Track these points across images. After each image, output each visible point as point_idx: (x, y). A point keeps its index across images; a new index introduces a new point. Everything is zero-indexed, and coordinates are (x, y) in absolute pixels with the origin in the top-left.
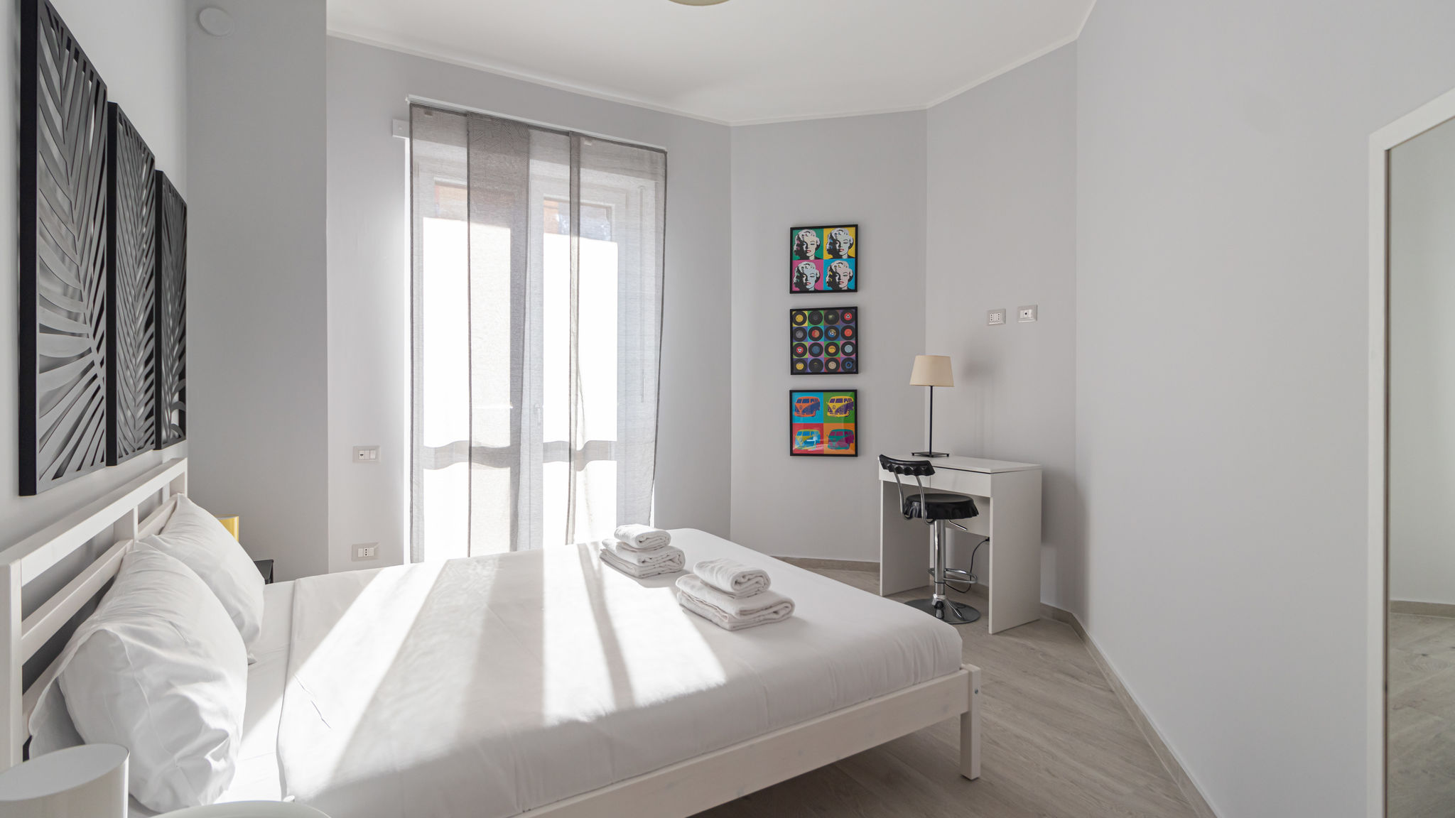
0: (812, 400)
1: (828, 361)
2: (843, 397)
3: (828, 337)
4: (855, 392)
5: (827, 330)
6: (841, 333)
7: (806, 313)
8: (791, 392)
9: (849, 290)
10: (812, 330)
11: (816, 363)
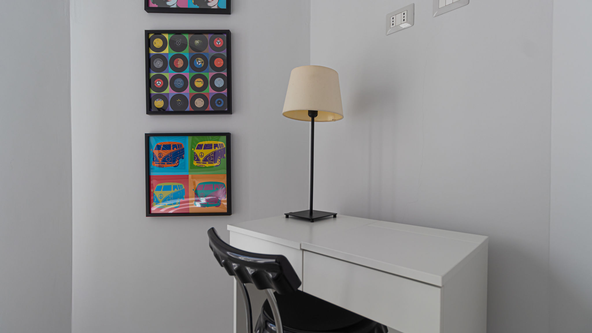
0: (175, 146)
1: (194, 97)
2: (213, 142)
3: (194, 68)
4: (228, 136)
5: (193, 58)
6: (209, 63)
7: (167, 36)
8: (148, 137)
9: (219, 11)
10: (174, 57)
11: (179, 100)
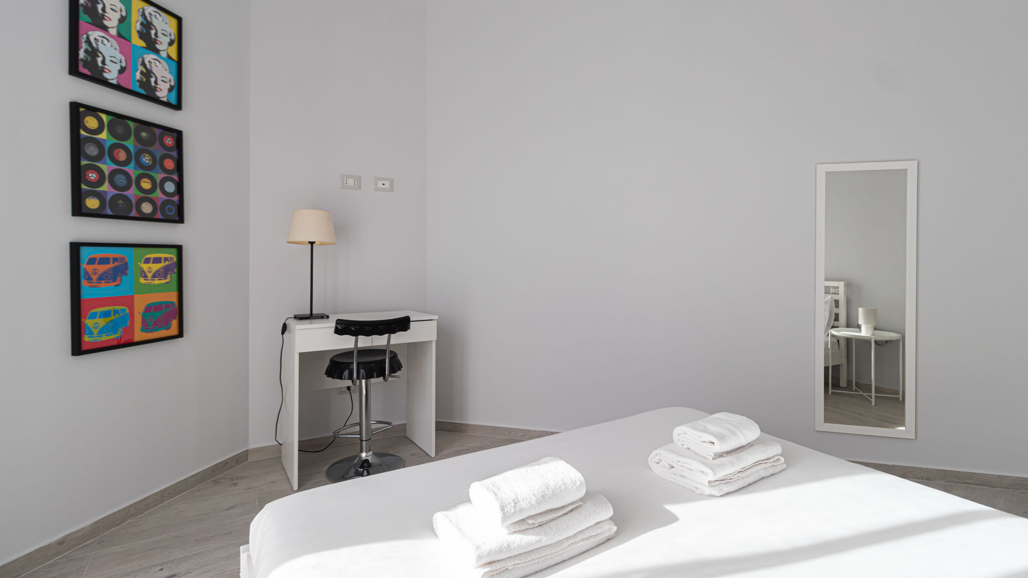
0: (115, 260)
1: (140, 201)
2: (163, 256)
3: (139, 165)
4: (179, 248)
5: (139, 154)
6: (158, 163)
8: (74, 246)
9: (167, 104)
10: (113, 147)
11: (120, 202)
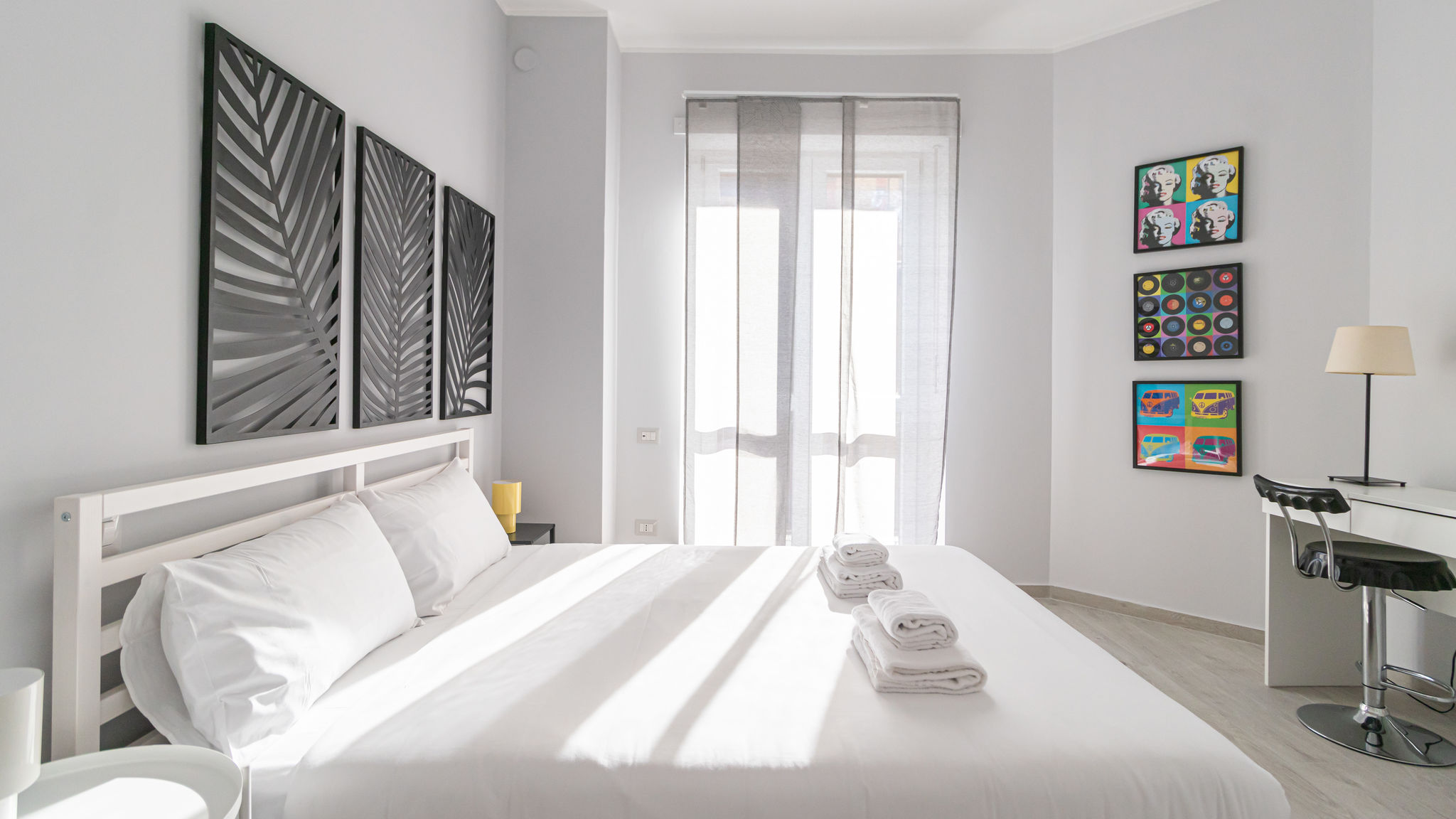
0: (1167, 395)
1: (1193, 341)
2: (1218, 391)
3: (1192, 308)
4: (1238, 384)
5: (1191, 299)
6: (1213, 302)
7: (1159, 277)
8: (1135, 384)
9: (1227, 241)
10: (1167, 300)
11: (1173, 345)
